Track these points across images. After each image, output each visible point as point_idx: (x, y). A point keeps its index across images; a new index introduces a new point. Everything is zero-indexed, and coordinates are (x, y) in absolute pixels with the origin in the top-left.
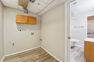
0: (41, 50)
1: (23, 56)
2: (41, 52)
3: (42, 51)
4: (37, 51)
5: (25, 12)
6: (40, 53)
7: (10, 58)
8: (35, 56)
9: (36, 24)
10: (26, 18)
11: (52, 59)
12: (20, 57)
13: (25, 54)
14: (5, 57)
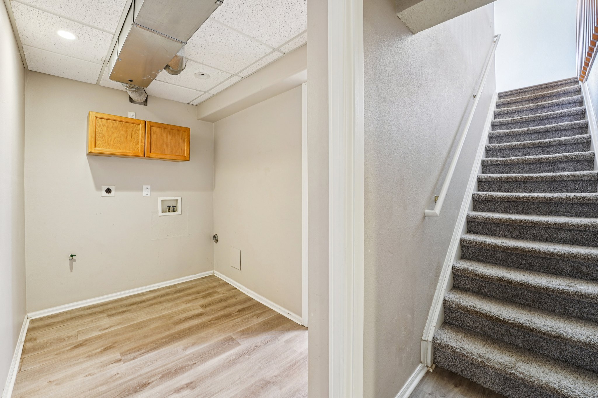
0: (214, 287)
1: (123, 312)
2: (215, 292)
3: (218, 290)
4: (194, 290)
5: (131, 100)
6: (210, 295)
7: (62, 322)
8: (184, 306)
9: (187, 159)
10: (141, 132)
11: (258, 312)
12: (110, 316)
13: (131, 305)
14: (32, 321)
